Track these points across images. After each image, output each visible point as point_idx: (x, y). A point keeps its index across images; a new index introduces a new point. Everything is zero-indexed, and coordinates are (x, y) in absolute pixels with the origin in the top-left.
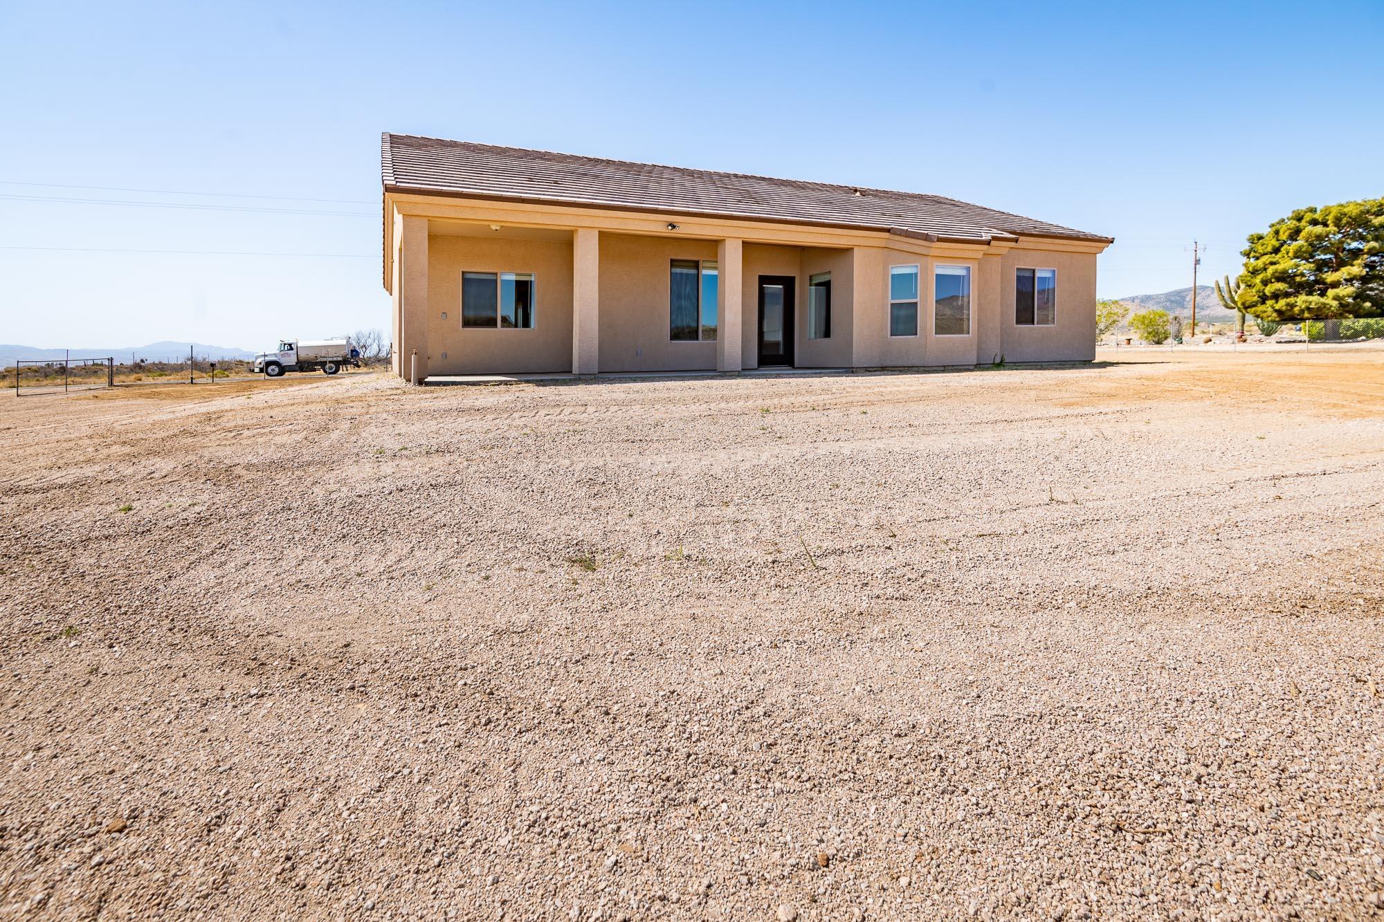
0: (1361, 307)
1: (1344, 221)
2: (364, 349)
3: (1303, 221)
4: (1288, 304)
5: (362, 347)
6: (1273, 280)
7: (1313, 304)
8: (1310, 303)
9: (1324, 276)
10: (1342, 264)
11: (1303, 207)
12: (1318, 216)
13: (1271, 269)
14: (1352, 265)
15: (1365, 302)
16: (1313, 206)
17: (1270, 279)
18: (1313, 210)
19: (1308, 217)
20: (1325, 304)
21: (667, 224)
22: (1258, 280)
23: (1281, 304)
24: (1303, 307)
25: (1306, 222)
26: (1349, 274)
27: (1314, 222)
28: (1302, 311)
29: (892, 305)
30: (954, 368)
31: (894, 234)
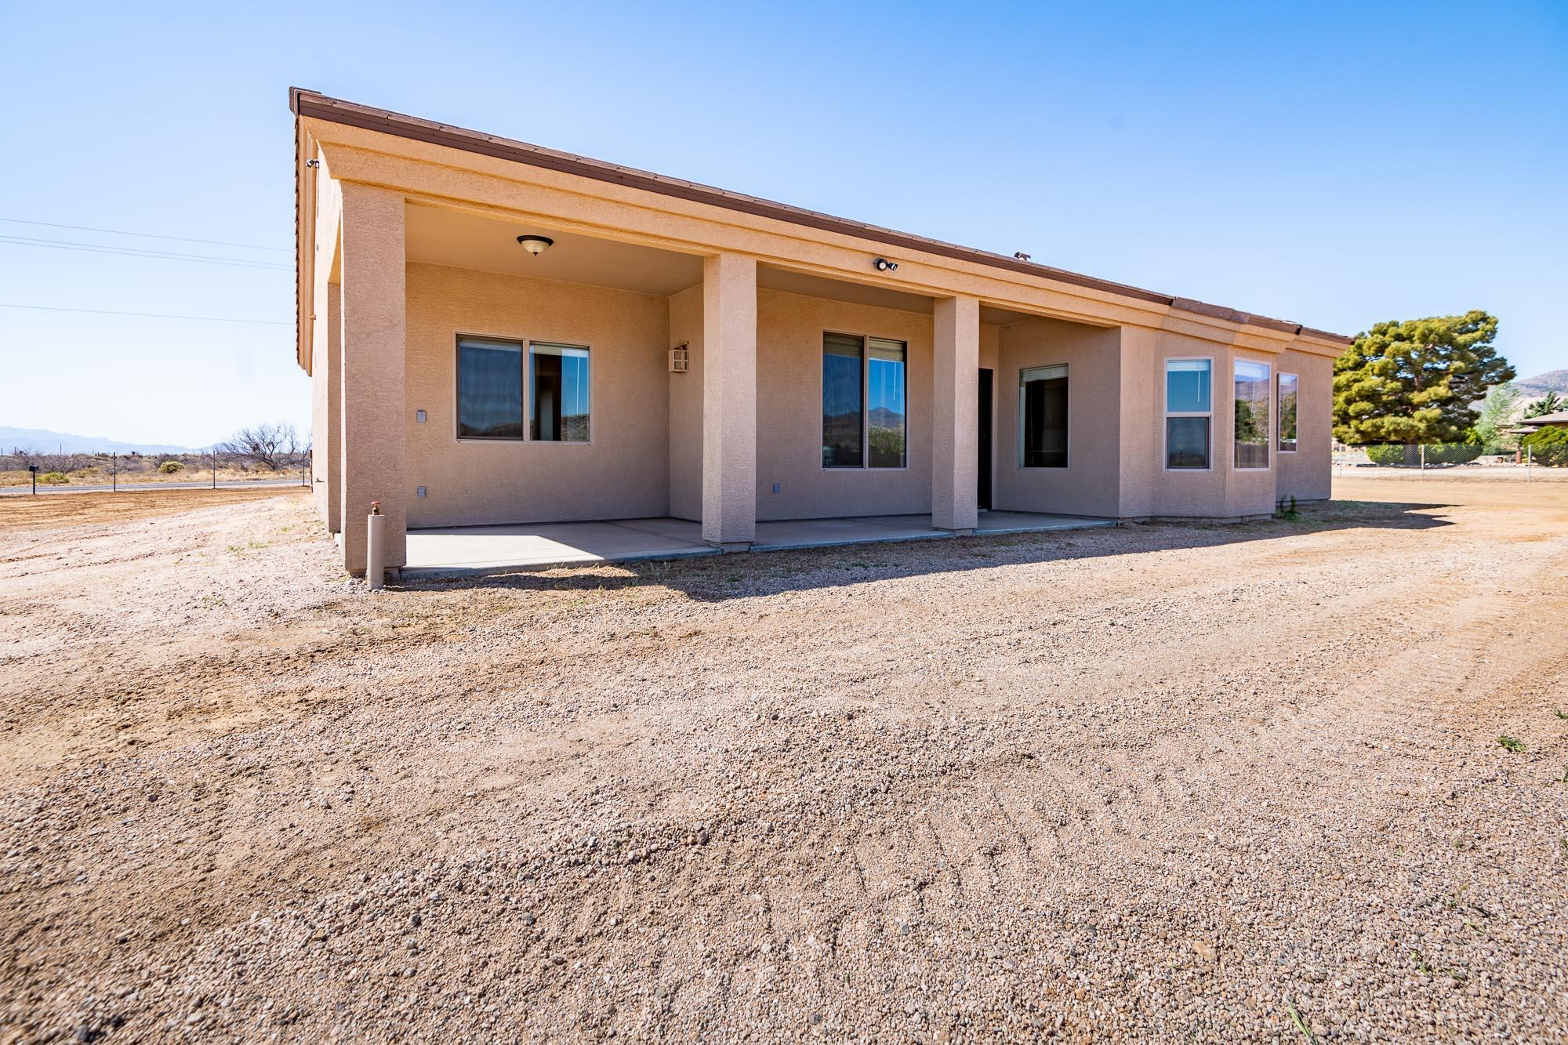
0: (1447, 431)
1: (1431, 337)
2: (271, 447)
3: (1387, 336)
4: (1374, 426)
5: (267, 445)
6: (1357, 399)
7: (1402, 426)
8: (1399, 424)
9: (1411, 396)
10: (1426, 385)
11: (1386, 321)
12: (1401, 331)
13: (1356, 387)
14: (1439, 386)
15: (1450, 425)
16: (1396, 319)
17: (1355, 398)
18: (1395, 324)
19: (1392, 331)
20: (1412, 427)
21: (874, 259)
22: (1341, 398)
23: (1366, 425)
24: (1391, 428)
25: (1391, 337)
26: (1436, 395)
27: (1399, 338)
28: (1389, 433)
29: (1168, 418)
30: (1251, 519)
31: (1179, 308)
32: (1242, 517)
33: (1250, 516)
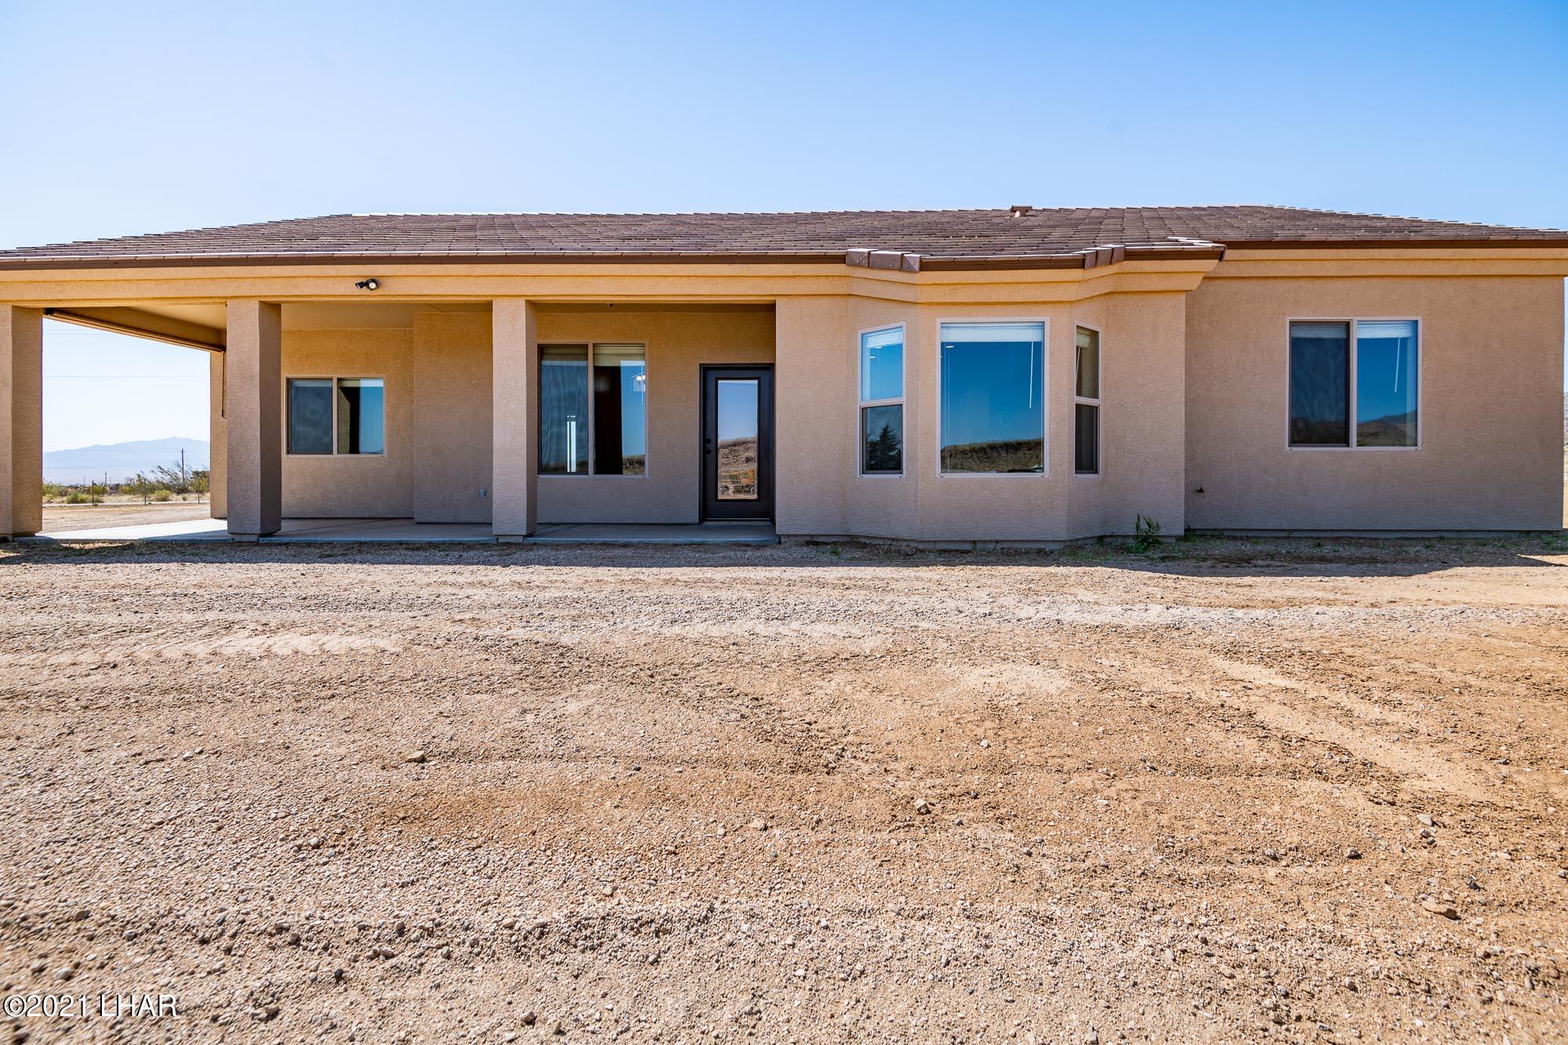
29: (864, 410)
30: (999, 546)
31: (853, 265)
32: (974, 542)
33: (997, 542)
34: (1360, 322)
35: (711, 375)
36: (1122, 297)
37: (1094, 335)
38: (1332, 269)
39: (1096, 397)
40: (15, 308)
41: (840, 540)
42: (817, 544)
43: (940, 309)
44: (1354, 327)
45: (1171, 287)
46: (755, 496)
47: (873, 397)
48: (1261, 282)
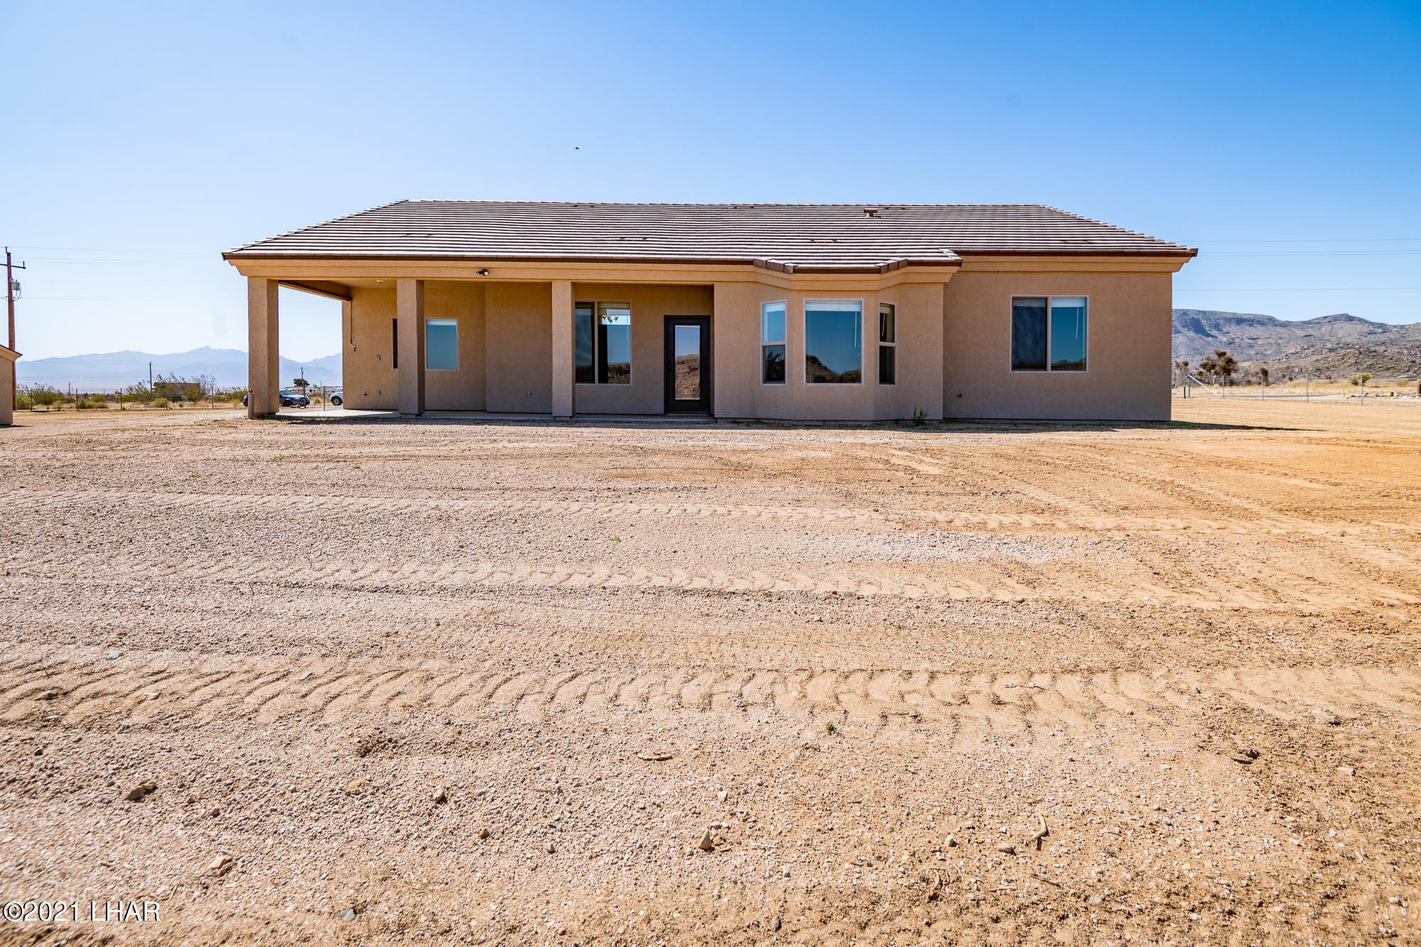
29: (764, 347)
30: (838, 423)
31: (758, 266)
32: (824, 421)
33: (837, 421)
34: (1053, 298)
35: (671, 323)
36: (908, 286)
37: (892, 307)
38: (1036, 267)
39: (893, 341)
40: (269, 281)
41: (751, 421)
42: (738, 423)
43: (805, 293)
44: (1050, 301)
45: (934, 280)
46: (699, 399)
47: (769, 340)
48: (995, 274)
